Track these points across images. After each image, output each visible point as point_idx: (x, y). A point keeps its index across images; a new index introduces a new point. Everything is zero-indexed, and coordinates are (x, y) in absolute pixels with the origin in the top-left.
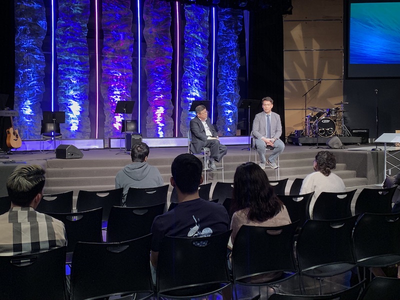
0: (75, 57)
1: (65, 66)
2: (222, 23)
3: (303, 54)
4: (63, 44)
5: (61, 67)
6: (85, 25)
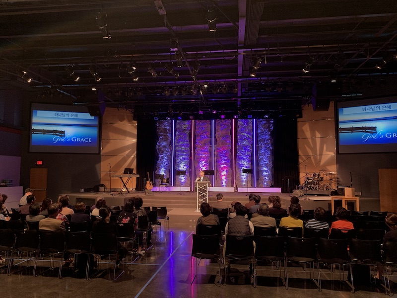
1: (179, 153)
3: (310, 140)
4: (178, 143)
5: (177, 153)
6: (187, 134)
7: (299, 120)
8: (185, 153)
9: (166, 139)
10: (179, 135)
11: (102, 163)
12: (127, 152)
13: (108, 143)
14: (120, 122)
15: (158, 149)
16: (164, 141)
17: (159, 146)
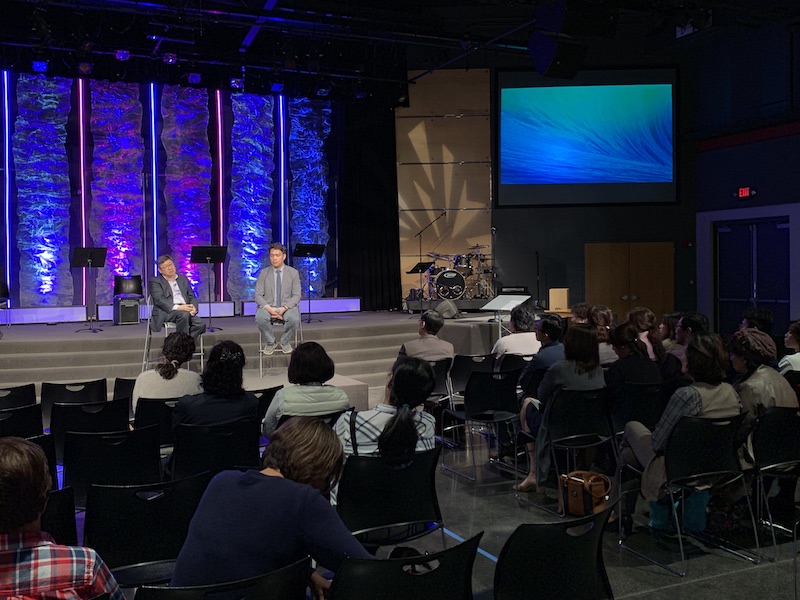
0: (46, 177)
1: (30, 192)
2: (295, 121)
3: (427, 169)
4: (26, 157)
5: (22, 193)
6: (61, 127)
7: (400, 112)
8: (49, 195)
10: (27, 129)
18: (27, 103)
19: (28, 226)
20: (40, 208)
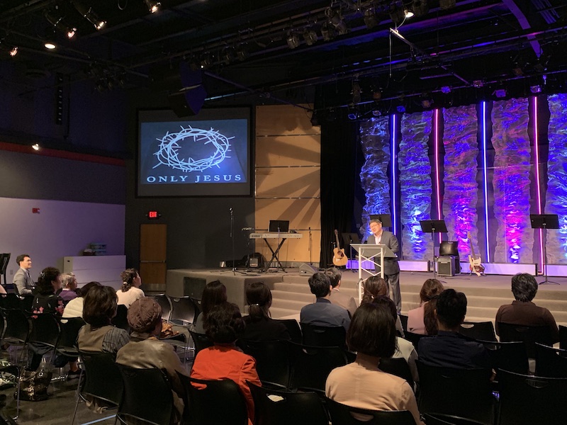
1: (408, 187)
4: (405, 165)
5: (404, 188)
6: (425, 143)
8: (420, 188)
9: (379, 160)
10: (406, 148)
11: (256, 213)
12: (302, 190)
13: (267, 173)
14: (288, 133)
15: (365, 181)
16: (376, 163)
17: (366, 174)
18: (407, 132)
19: (407, 209)
20: (413, 196)
